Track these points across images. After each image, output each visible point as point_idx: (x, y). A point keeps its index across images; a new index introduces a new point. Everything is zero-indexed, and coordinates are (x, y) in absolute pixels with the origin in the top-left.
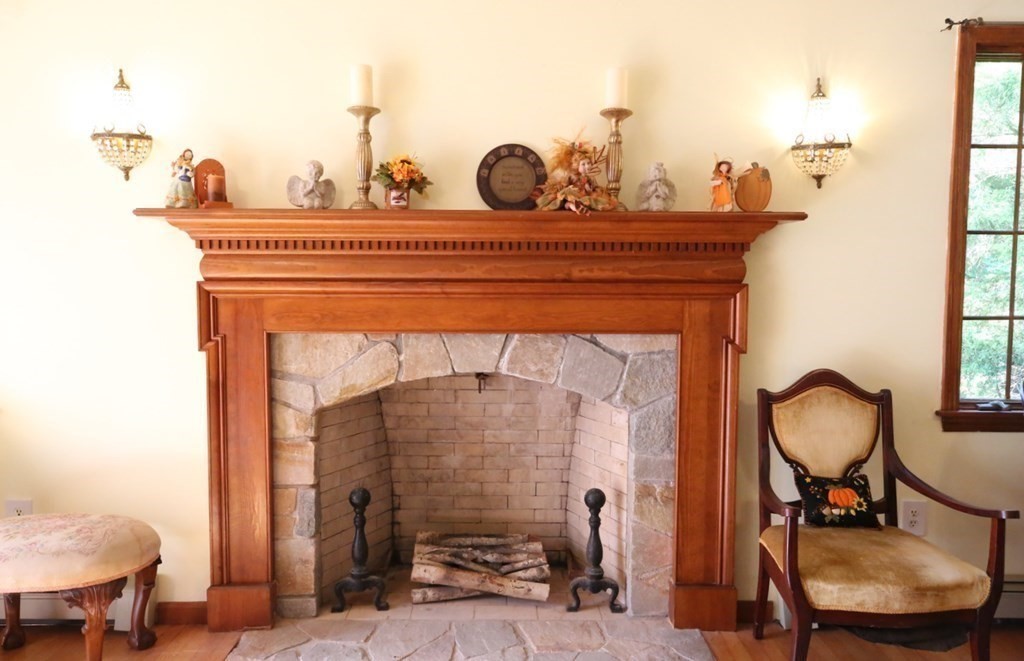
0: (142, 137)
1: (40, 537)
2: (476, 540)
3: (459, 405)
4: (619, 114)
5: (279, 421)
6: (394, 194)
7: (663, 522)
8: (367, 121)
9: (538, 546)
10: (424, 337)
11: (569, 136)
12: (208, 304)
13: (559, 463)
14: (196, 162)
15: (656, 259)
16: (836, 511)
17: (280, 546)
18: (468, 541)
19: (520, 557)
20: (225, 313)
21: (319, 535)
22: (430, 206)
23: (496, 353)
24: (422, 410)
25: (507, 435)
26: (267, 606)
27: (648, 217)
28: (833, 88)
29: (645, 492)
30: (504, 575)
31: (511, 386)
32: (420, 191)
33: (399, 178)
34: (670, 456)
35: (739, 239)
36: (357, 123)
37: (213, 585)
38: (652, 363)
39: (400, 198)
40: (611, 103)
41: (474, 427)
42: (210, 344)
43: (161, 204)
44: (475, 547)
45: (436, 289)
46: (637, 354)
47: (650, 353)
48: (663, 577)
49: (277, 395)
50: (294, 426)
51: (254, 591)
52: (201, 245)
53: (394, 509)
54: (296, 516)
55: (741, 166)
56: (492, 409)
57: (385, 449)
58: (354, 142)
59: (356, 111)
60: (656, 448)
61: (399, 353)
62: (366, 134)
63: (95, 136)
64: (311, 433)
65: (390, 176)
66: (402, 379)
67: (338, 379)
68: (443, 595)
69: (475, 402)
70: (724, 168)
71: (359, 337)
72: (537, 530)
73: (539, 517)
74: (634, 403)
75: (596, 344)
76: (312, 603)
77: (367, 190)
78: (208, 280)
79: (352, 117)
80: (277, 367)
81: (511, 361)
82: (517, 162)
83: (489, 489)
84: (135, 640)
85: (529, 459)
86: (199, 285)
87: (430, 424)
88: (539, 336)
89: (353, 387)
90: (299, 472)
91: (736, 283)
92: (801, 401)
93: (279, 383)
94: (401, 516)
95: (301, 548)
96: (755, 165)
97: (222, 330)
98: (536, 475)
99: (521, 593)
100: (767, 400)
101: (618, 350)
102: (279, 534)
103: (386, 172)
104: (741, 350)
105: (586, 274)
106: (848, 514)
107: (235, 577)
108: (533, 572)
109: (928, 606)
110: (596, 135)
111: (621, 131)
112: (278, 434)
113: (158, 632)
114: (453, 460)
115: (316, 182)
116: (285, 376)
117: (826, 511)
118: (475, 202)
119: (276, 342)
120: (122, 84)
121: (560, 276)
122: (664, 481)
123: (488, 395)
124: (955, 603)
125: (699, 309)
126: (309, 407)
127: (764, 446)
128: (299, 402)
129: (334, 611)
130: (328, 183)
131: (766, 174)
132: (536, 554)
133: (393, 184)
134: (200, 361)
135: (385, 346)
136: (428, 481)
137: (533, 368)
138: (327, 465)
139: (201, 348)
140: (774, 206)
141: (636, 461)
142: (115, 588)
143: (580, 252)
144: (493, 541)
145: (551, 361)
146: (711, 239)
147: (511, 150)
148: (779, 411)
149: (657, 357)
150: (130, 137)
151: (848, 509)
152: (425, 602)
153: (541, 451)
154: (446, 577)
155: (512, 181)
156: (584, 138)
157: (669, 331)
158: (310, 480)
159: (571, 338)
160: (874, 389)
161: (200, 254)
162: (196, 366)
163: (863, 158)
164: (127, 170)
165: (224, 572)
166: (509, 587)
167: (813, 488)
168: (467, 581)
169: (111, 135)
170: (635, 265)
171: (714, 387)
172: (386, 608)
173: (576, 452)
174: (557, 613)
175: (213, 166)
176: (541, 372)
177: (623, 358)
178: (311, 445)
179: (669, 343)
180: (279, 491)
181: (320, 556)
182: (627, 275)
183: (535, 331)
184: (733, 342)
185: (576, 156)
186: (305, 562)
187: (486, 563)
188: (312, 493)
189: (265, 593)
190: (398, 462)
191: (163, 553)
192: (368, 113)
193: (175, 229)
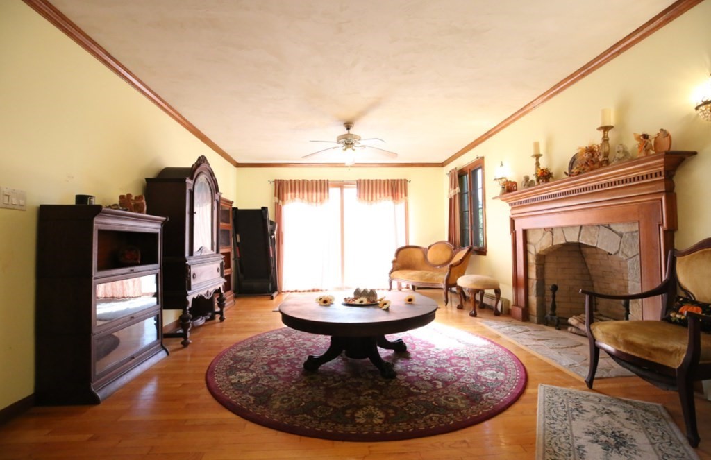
4: (606, 129)
5: (529, 258)
6: (541, 181)
8: (537, 159)
12: (512, 222)
14: (505, 183)
17: (529, 298)
20: (515, 224)
21: (541, 296)
23: (577, 234)
37: (513, 305)
40: (601, 124)
42: (512, 233)
46: (627, 233)
47: (632, 232)
49: (528, 249)
50: (532, 260)
51: (518, 309)
52: (510, 204)
54: (533, 288)
58: (534, 166)
61: (553, 235)
62: (538, 163)
64: (535, 262)
66: (554, 244)
67: (539, 244)
70: (642, 138)
71: (543, 230)
75: (610, 229)
78: (512, 214)
81: (582, 238)
86: (510, 217)
89: (543, 247)
90: (533, 274)
93: (528, 245)
95: (533, 299)
96: (661, 130)
97: (516, 229)
100: (675, 254)
101: (619, 231)
102: (530, 293)
107: (518, 304)
111: (607, 136)
112: (529, 262)
115: (527, 181)
120: (502, 165)
128: (533, 252)
131: (666, 133)
133: (539, 178)
135: (549, 233)
137: (589, 240)
139: (510, 234)
141: (630, 284)
145: (595, 237)
152: (571, 332)
157: (634, 222)
158: (535, 277)
165: (516, 303)
172: (559, 329)
176: (591, 241)
177: (621, 235)
178: (535, 266)
179: (637, 227)
180: (529, 280)
185: (585, 152)
188: (536, 282)
192: (538, 156)
193: (504, 202)
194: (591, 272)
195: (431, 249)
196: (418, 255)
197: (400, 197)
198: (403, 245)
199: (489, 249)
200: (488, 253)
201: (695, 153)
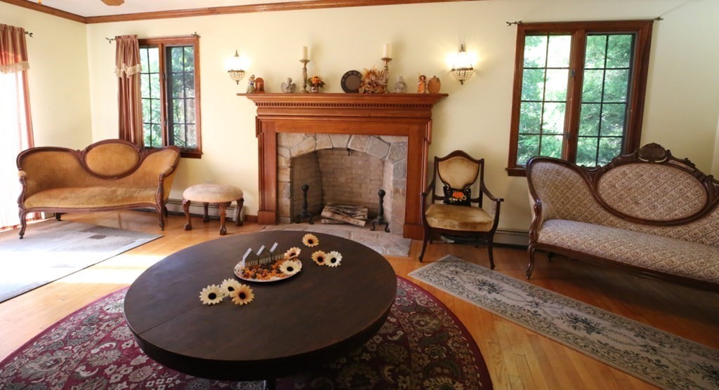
0: (242, 71)
1: (210, 189)
2: (346, 206)
3: (343, 160)
4: (387, 60)
5: (280, 161)
6: (313, 88)
7: (402, 202)
8: (305, 65)
9: (366, 210)
10: (324, 135)
11: (369, 68)
12: (259, 123)
13: (378, 183)
14: (255, 79)
15: (398, 110)
16: (454, 199)
17: (280, 200)
18: (344, 206)
19: (359, 212)
20: (264, 125)
21: (292, 197)
22: (326, 92)
23: (346, 141)
24: (331, 162)
25: (360, 172)
26: (274, 217)
27: (395, 95)
28: (469, 48)
29: (396, 191)
30: (352, 217)
31: (360, 154)
32: (321, 87)
33: (314, 83)
34: (405, 179)
35: (428, 103)
36: (302, 65)
37: (260, 211)
38: (399, 146)
39: (314, 89)
40: (384, 56)
41: (350, 168)
42: (259, 136)
43: (245, 92)
44: (345, 208)
45: (326, 119)
46: (394, 143)
47: (399, 143)
48: (402, 221)
49: (280, 152)
50: (284, 163)
51: (271, 213)
52: (257, 104)
53: (323, 195)
54: (285, 191)
55: (429, 77)
56: (354, 162)
57: (319, 174)
58: (301, 71)
59: (302, 61)
60: (400, 176)
61: (316, 140)
62: (305, 69)
63: (229, 72)
64: (289, 165)
65: (311, 83)
66: (317, 149)
67: (297, 148)
68: (331, 222)
69: (348, 160)
70: (423, 78)
71: (303, 135)
72: (367, 205)
73: (371, 201)
74: (393, 160)
75: (380, 139)
76: (289, 219)
77: (305, 87)
78: (259, 115)
79: (301, 63)
80: (279, 144)
81: (351, 144)
82: (353, 76)
83: (354, 190)
84: (237, 223)
85: (368, 181)
86: (256, 117)
87: (334, 166)
88: (361, 136)
89: (301, 151)
90: (285, 177)
91: (428, 118)
92: (449, 161)
93: (280, 149)
94: (325, 197)
95: (286, 201)
96: (435, 77)
97: (263, 131)
98: (370, 187)
99: (355, 223)
100: (437, 160)
101: (387, 141)
102: (280, 196)
103: (310, 81)
104: (429, 143)
105: (375, 115)
106: (458, 201)
107: (266, 209)
108: (362, 217)
109: (468, 229)
110: (379, 66)
111: (389, 66)
112: (279, 165)
113: (244, 223)
114: (342, 179)
115: (290, 84)
116: (282, 146)
117: (450, 199)
118: (341, 91)
119: (279, 135)
120: (237, 55)
121: (366, 115)
122: (403, 188)
123: (352, 157)
124: (479, 229)
125: (415, 128)
126: (288, 156)
127: (435, 176)
128: (286, 155)
129: (297, 223)
130: (294, 85)
131: (438, 80)
132: (365, 212)
133: (312, 85)
134: (256, 141)
135: (311, 138)
136: (334, 186)
137: (359, 147)
138: (296, 176)
139: (257, 136)
140: (442, 92)
141: (394, 180)
142: (228, 205)
143: (373, 107)
144: (352, 207)
145: (364, 144)
146: (418, 103)
147: (353, 72)
148: (441, 165)
149: (401, 144)
150: (238, 71)
151: (459, 199)
152: (325, 223)
153: (372, 178)
154: (332, 216)
155: (351, 83)
156: (376, 68)
157: (405, 135)
158: (289, 180)
159: (372, 137)
160: (478, 158)
161: (256, 107)
162: (254, 142)
163: (478, 73)
164: (238, 81)
165: (263, 208)
166: (352, 221)
167: (449, 190)
168: (339, 218)
169: (232, 71)
170: (392, 112)
171: (420, 155)
172: (313, 224)
173: (384, 180)
174: (368, 231)
175: (260, 80)
176: (361, 148)
177: (389, 144)
178: (289, 169)
179: (405, 139)
180: (280, 183)
181: (292, 205)
182: (389, 115)
183: (359, 134)
184: (427, 140)
185: (371, 75)
186: (287, 206)
187: (347, 214)
188: (289, 184)
189: (274, 214)
190: (324, 179)
191: (244, 197)
192: (306, 62)
193: (249, 100)
194: (322, 169)
195: (91, 152)
196: (69, 163)
197: (11, 61)
198: (26, 147)
199: (205, 149)
200: (203, 156)
201: (447, 95)
